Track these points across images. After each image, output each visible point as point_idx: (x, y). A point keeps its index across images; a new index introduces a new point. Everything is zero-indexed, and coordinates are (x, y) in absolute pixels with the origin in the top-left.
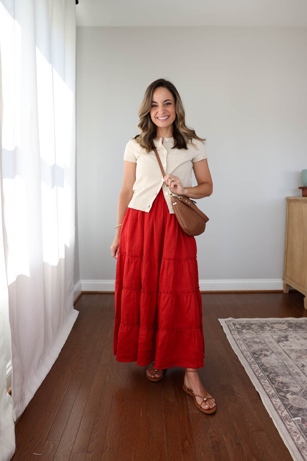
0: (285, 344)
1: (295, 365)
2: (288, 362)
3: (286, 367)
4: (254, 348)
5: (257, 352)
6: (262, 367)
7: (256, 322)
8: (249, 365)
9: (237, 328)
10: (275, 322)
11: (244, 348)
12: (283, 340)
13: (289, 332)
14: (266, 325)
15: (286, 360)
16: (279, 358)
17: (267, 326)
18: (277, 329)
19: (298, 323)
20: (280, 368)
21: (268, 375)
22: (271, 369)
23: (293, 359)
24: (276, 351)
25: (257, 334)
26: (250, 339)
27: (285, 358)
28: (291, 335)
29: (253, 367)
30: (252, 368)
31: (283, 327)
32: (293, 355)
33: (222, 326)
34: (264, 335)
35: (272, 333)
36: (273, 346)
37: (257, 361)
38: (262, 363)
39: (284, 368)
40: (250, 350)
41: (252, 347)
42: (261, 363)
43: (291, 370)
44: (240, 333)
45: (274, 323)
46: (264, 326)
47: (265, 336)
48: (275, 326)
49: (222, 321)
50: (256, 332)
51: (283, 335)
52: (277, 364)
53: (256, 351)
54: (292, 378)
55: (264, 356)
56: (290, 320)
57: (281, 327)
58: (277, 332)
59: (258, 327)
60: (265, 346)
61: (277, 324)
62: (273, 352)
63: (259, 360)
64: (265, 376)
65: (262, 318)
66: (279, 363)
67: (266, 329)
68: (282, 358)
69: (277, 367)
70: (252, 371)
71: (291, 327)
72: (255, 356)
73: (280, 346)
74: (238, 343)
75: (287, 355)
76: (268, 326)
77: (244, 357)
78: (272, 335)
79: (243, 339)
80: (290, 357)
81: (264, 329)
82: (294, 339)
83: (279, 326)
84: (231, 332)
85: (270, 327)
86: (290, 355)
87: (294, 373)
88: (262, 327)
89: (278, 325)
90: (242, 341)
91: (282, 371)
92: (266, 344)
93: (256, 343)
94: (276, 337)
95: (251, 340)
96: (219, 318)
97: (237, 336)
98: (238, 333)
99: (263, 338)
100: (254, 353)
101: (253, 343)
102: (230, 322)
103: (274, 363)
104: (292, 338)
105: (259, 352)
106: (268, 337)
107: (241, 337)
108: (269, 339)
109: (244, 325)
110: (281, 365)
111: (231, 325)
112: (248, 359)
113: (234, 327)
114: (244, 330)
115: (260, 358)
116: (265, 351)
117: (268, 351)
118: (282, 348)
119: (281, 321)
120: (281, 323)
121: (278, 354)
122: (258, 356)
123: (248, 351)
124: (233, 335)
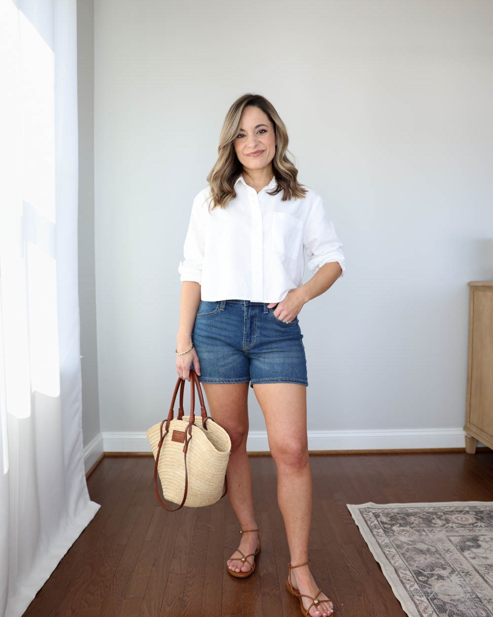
0: (474, 553)
2: (485, 592)
3: (481, 601)
4: (417, 562)
5: (424, 571)
6: (436, 601)
7: (416, 510)
8: (410, 597)
9: (382, 523)
10: (451, 509)
11: (399, 562)
12: (470, 546)
13: (479, 530)
14: (434, 516)
15: (477, 587)
16: (465, 583)
17: (437, 518)
18: (456, 523)
20: (469, 603)
22: (451, 607)
23: (492, 584)
24: (459, 567)
25: (421, 535)
26: (408, 544)
27: (477, 583)
28: (483, 535)
29: (418, 600)
30: (415, 604)
31: (467, 520)
34: (434, 536)
35: (447, 531)
36: (452, 558)
37: (425, 590)
38: (433, 593)
39: (477, 605)
40: (410, 568)
41: (415, 561)
42: (431, 593)
43: (490, 607)
44: (389, 532)
45: (450, 512)
46: (432, 518)
47: (435, 538)
48: (451, 518)
49: (354, 509)
50: (418, 531)
51: (469, 535)
52: (462, 596)
53: (422, 568)
55: (437, 579)
56: (478, 505)
57: (464, 519)
58: (457, 529)
59: (420, 519)
60: (438, 558)
61: (455, 514)
62: (453, 571)
63: (429, 588)
65: (429, 501)
66: (465, 593)
67: (434, 524)
68: (472, 583)
69: (462, 602)
70: (416, 610)
71: (481, 519)
72: (420, 578)
73: (467, 559)
74: (387, 552)
75: (481, 576)
76: (440, 518)
77: (400, 582)
78: (450, 536)
79: (396, 545)
80: (486, 581)
81: (433, 525)
82: (489, 543)
83: (459, 518)
84: (372, 532)
85: (442, 520)
86: (487, 577)
88: (428, 520)
89: (458, 515)
90: (395, 548)
91: (473, 611)
92: (440, 555)
93: (421, 552)
94: (455, 540)
95: (411, 547)
96: (348, 504)
97: (384, 540)
98: (385, 533)
99: (432, 542)
100: (418, 574)
101: (415, 553)
102: (370, 510)
103: (456, 594)
104: (486, 542)
105: (429, 571)
106: (441, 539)
107: (391, 540)
108: (444, 545)
109: (396, 516)
110: (471, 597)
111: (370, 518)
112: (408, 586)
113: (376, 520)
114: (396, 526)
115: (430, 582)
116: (438, 569)
117: (444, 569)
118: (470, 562)
119: (463, 508)
120: (464, 512)
121: (464, 574)
122: (425, 579)
123: (407, 568)
124: (376, 536)
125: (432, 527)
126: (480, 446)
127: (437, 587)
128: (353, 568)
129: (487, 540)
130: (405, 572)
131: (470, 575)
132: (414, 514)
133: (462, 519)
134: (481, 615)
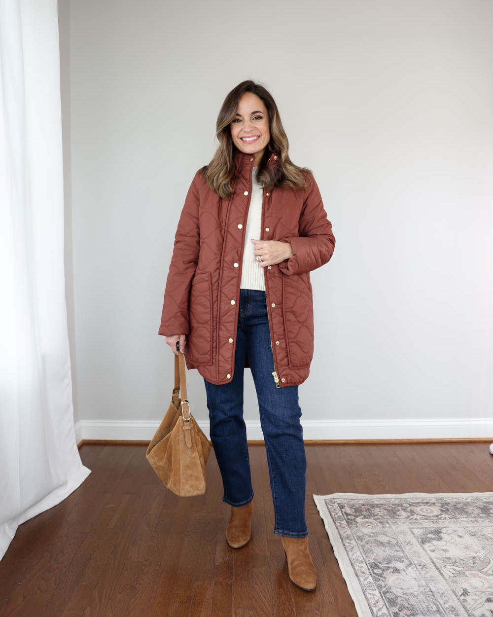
0: (434, 545)
1: (449, 592)
2: (438, 585)
3: (433, 595)
4: (375, 555)
5: (381, 564)
6: (388, 594)
7: (382, 502)
8: (363, 590)
9: (347, 514)
10: (418, 501)
11: (357, 554)
12: (432, 539)
13: (443, 522)
14: (400, 508)
15: (432, 580)
16: (420, 576)
17: (402, 510)
18: (421, 515)
19: (459, 503)
20: (421, 597)
21: (397, 613)
22: (403, 601)
23: (447, 577)
24: (417, 560)
25: (383, 527)
26: (370, 536)
27: (433, 577)
28: (445, 527)
29: (370, 594)
30: (366, 598)
31: (432, 512)
32: (448, 571)
33: (319, 512)
34: (397, 528)
35: (411, 523)
36: (411, 551)
37: (378, 583)
38: (387, 587)
39: (429, 599)
40: (367, 560)
41: (373, 553)
42: (384, 587)
43: (441, 602)
44: (351, 524)
45: (415, 503)
46: (397, 509)
47: (398, 530)
48: (416, 510)
50: (382, 523)
51: (432, 527)
52: (415, 590)
53: (378, 560)
55: (393, 572)
57: (429, 511)
58: (421, 521)
59: (385, 511)
60: (397, 551)
61: (420, 506)
62: (410, 564)
63: (383, 581)
64: (391, 615)
66: (419, 586)
67: (399, 516)
69: (415, 596)
70: (367, 604)
71: (446, 511)
72: (375, 571)
73: (426, 551)
74: (347, 544)
75: (437, 569)
76: (404, 510)
77: (354, 574)
78: (413, 528)
79: (357, 537)
80: (441, 574)
81: (397, 517)
82: (452, 535)
83: (425, 510)
84: (334, 522)
85: (408, 511)
86: (443, 570)
87: (446, 608)
88: (393, 512)
89: (423, 507)
90: (355, 540)
91: (424, 605)
92: (400, 547)
93: (382, 544)
94: (418, 532)
95: (371, 539)
96: (314, 494)
97: (346, 531)
98: (348, 524)
99: (395, 535)
100: (374, 566)
101: (375, 545)
102: (335, 500)
103: (410, 587)
105: (385, 564)
106: (404, 531)
107: (353, 532)
108: (405, 537)
109: (360, 507)
110: (424, 591)
111: (335, 510)
112: (362, 579)
113: (340, 511)
114: (359, 518)
115: (385, 575)
116: (395, 562)
117: (402, 562)
118: (428, 555)
119: (430, 500)
120: (430, 504)
121: (421, 567)
122: (381, 572)
123: (363, 560)
124: (339, 527)
125: (397, 518)
127: (391, 579)
129: (449, 533)
130: (361, 565)
131: (426, 568)
132: (379, 505)
133: (427, 510)
134: (431, 609)
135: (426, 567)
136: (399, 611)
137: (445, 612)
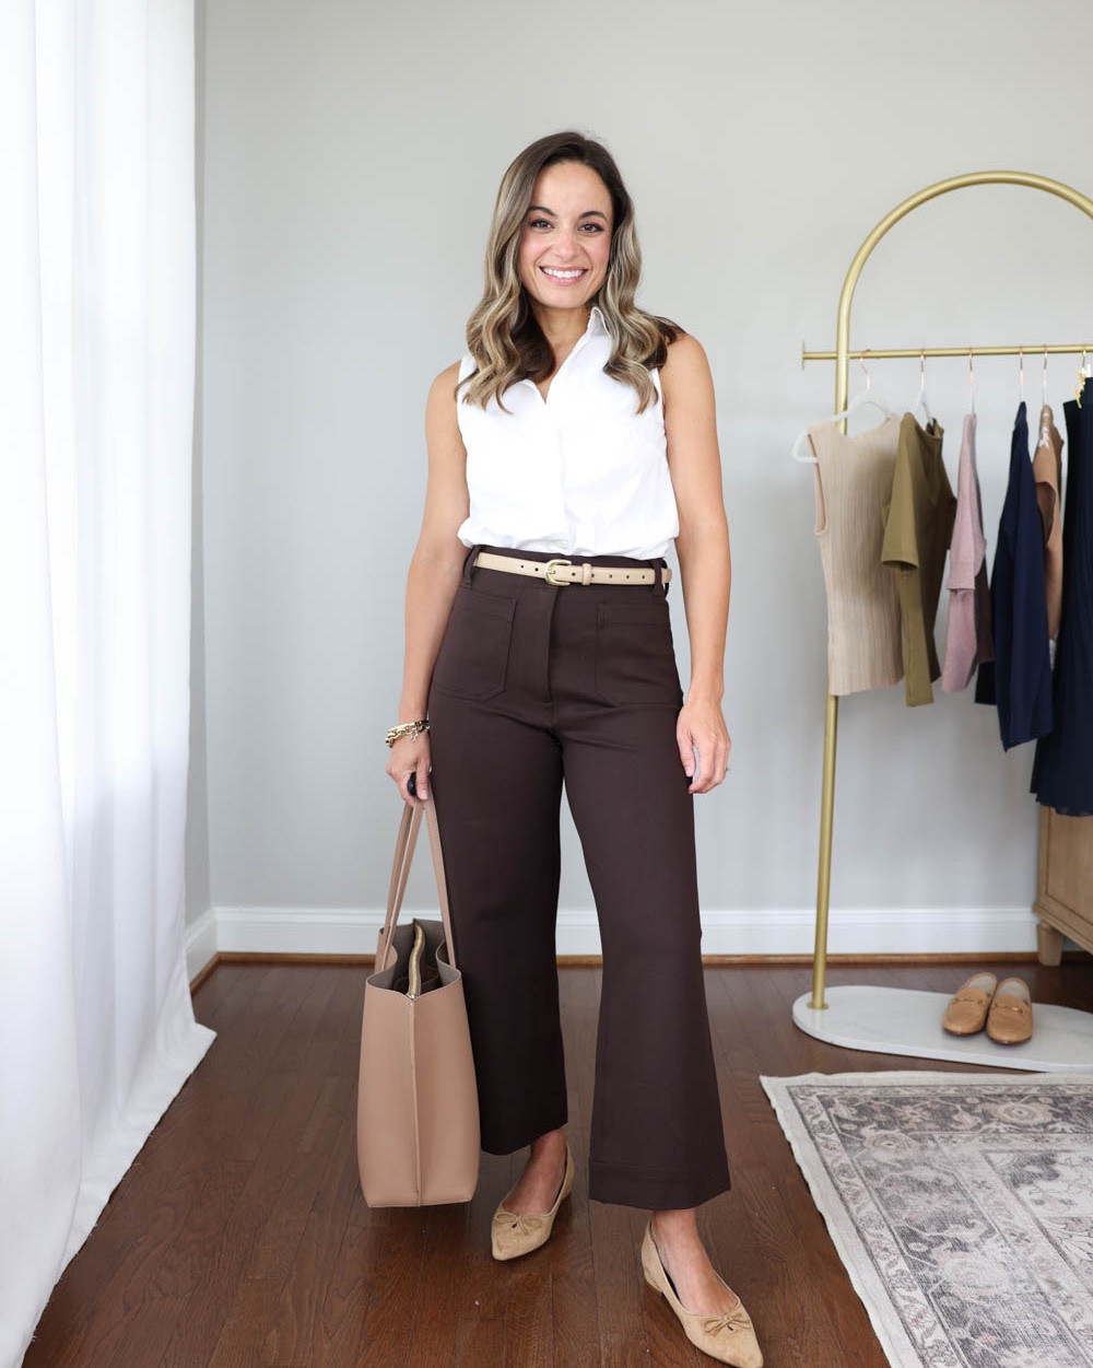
0: (1041, 1190)
1: (1083, 1295)
3: (1048, 1302)
4: (909, 1210)
5: (924, 1230)
6: (943, 1299)
7: (917, 1092)
8: (887, 1289)
9: (839, 1119)
10: (999, 1091)
11: (868, 1207)
12: (1034, 1175)
13: (1058, 1140)
14: (958, 1107)
15: (1043, 1269)
16: (1015, 1259)
17: (965, 1110)
18: (1006, 1123)
20: (1019, 1306)
21: (967, 1340)
22: (978, 1313)
23: (1076, 1262)
24: (1005, 1223)
25: (922, 1148)
26: (893, 1168)
27: (1042, 1260)
28: (1066, 1151)
29: (904, 1297)
30: (896, 1307)
31: (1033, 1116)
32: (1077, 1247)
33: (774, 1111)
34: (955, 1150)
35: (985, 1141)
36: (992, 1202)
37: (921, 1273)
38: (941, 1282)
39: (1037, 1309)
40: (891, 1221)
41: (904, 1207)
42: (934, 1282)
43: (1067, 1316)
44: (850, 1140)
45: (995, 1096)
46: (951, 1109)
47: (955, 1154)
48: (996, 1112)
49: (774, 1086)
50: (919, 1139)
51: (1037, 1151)
52: (1005, 1288)
53: (917, 1222)
54: (1071, 1357)
55: (953, 1249)
56: (1062, 1082)
57: (1025, 1113)
58: (1007, 1136)
59: (925, 1113)
60: (958, 1202)
61: (1005, 1102)
62: (991, 1231)
63: (931, 1268)
64: (954, 1347)
66: (1014, 1281)
67: (957, 1122)
69: (1004, 1303)
71: (1065, 1115)
72: (912, 1246)
73: (1023, 1204)
74: (843, 1186)
75: (1054, 1243)
76: (970, 1110)
77: (865, 1254)
78: (991, 1151)
79: (865, 1169)
80: (1063, 1255)
81: (953, 1126)
82: (1081, 1169)
83: (1015, 1112)
84: (812, 1138)
85: (978, 1114)
86: (1066, 1246)
87: (1079, 1331)
88: (943, 1115)
89: (1011, 1104)
90: (861, 1178)
91: (1027, 1323)
92: (963, 1193)
94: (1003, 1160)
95: (897, 1175)
96: (763, 1075)
97: (840, 1157)
98: (842, 1141)
99: (948, 1163)
100: (910, 1235)
101: (906, 1187)
102: (812, 1090)
103: (992, 1284)
104: (1073, 1166)
105: (933, 1231)
106: (969, 1159)
107: (854, 1158)
108: (974, 1171)
109: (870, 1103)
111: (812, 1107)
112: (883, 1264)
113: (824, 1114)
114: (868, 1128)
115: (933, 1256)
116: (956, 1226)
117: (970, 1226)
118: (1029, 1211)
119: (1025, 1090)
120: (1026, 1098)
121: (1014, 1238)
122: (924, 1248)
123: (883, 1222)
124: (822, 1148)
126: (1068, 949)
127: (949, 1265)
128: (764, 1222)
129: (1074, 1163)
130: (879, 1232)
131: (1027, 1241)
132: (912, 1100)
133: (1020, 1113)
134: (1045, 1333)
135: (1027, 1237)
136: (972, 1335)
137: (1078, 1341)
